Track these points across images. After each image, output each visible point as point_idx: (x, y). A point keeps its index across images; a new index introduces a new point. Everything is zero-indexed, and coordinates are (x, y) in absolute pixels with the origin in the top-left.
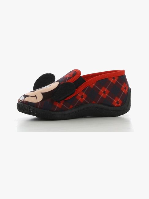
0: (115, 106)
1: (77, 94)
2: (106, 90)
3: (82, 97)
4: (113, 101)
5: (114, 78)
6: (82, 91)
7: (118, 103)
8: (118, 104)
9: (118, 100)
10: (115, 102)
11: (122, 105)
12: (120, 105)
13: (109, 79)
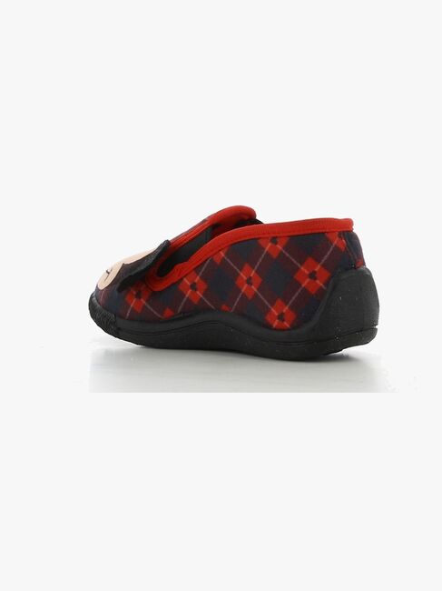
0: (274, 326)
1: (182, 279)
2: (253, 273)
3: (193, 287)
4: (269, 310)
5: (274, 240)
6: (195, 269)
7: (281, 317)
8: (283, 320)
9: (284, 311)
10: (274, 315)
11: (293, 327)
12: (286, 324)
13: (260, 241)
